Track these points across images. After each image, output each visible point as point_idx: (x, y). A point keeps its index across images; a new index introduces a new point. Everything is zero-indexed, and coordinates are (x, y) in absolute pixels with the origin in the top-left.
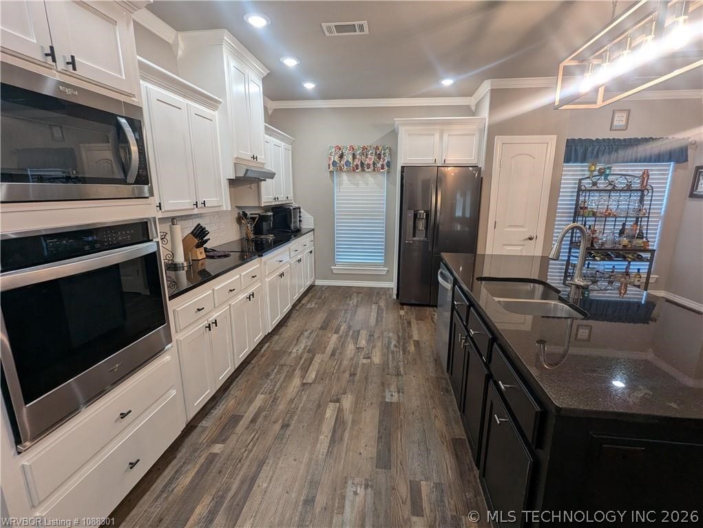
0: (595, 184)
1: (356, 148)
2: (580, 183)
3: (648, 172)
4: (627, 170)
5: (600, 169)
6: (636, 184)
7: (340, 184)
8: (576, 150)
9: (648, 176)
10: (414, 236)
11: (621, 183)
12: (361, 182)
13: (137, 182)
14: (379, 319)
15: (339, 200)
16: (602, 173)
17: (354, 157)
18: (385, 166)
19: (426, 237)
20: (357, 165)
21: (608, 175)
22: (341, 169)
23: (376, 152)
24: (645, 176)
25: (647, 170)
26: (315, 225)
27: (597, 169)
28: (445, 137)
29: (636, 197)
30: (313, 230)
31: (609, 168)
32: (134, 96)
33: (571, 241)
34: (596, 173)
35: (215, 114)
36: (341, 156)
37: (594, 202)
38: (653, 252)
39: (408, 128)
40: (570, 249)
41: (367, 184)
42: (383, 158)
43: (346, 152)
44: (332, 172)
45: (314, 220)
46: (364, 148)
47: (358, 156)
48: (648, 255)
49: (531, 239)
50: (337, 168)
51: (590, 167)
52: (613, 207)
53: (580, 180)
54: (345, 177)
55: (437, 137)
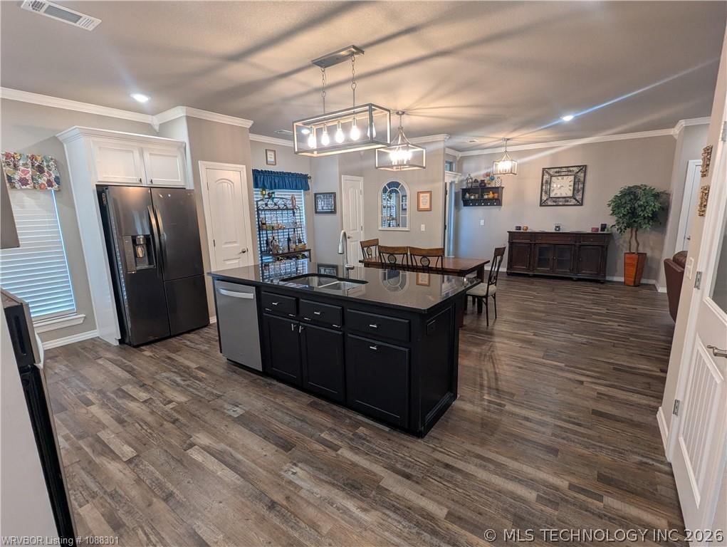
0: (266, 205)
2: (257, 204)
3: (294, 197)
4: (281, 195)
6: (290, 205)
9: (295, 199)
10: (136, 266)
11: (281, 204)
14: (128, 369)
16: (270, 197)
18: (54, 183)
19: (150, 264)
21: (274, 198)
23: (33, 163)
24: (293, 199)
25: (294, 195)
27: (267, 193)
28: (146, 155)
29: (291, 214)
31: (274, 193)
33: (261, 250)
34: (267, 196)
37: (270, 218)
38: (309, 250)
40: (261, 257)
42: (48, 172)
46: (8, 156)
48: (306, 253)
49: (244, 252)
51: (262, 192)
53: (258, 201)
55: (137, 154)
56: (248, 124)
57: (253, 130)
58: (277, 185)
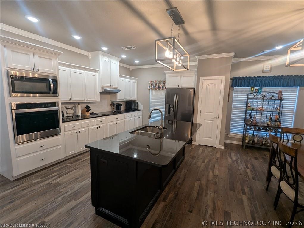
0: (255, 96)
1: (157, 81)
2: (248, 96)
3: (281, 91)
4: (271, 90)
5: (256, 90)
6: (276, 96)
7: (152, 94)
8: (244, 81)
9: (281, 93)
10: (169, 114)
11: (269, 96)
12: (159, 94)
13: (53, 93)
15: (152, 100)
17: (156, 84)
20: (157, 88)
21: (261, 92)
22: (152, 89)
23: (164, 83)
25: (281, 90)
26: (143, 109)
27: (255, 89)
28: (182, 77)
29: (278, 102)
30: (142, 110)
31: (261, 89)
32: (56, 74)
34: (254, 91)
35: (97, 74)
36: (152, 84)
37: (254, 104)
39: (169, 74)
41: (161, 94)
43: (153, 83)
44: (149, 90)
45: (143, 107)
46: (160, 82)
47: (157, 84)
49: (216, 118)
50: (150, 88)
51: (251, 89)
52: (266, 107)
53: (248, 94)
54: (154, 91)
55: (179, 78)
56: (232, 54)
57: (235, 57)
58: (260, 86)
